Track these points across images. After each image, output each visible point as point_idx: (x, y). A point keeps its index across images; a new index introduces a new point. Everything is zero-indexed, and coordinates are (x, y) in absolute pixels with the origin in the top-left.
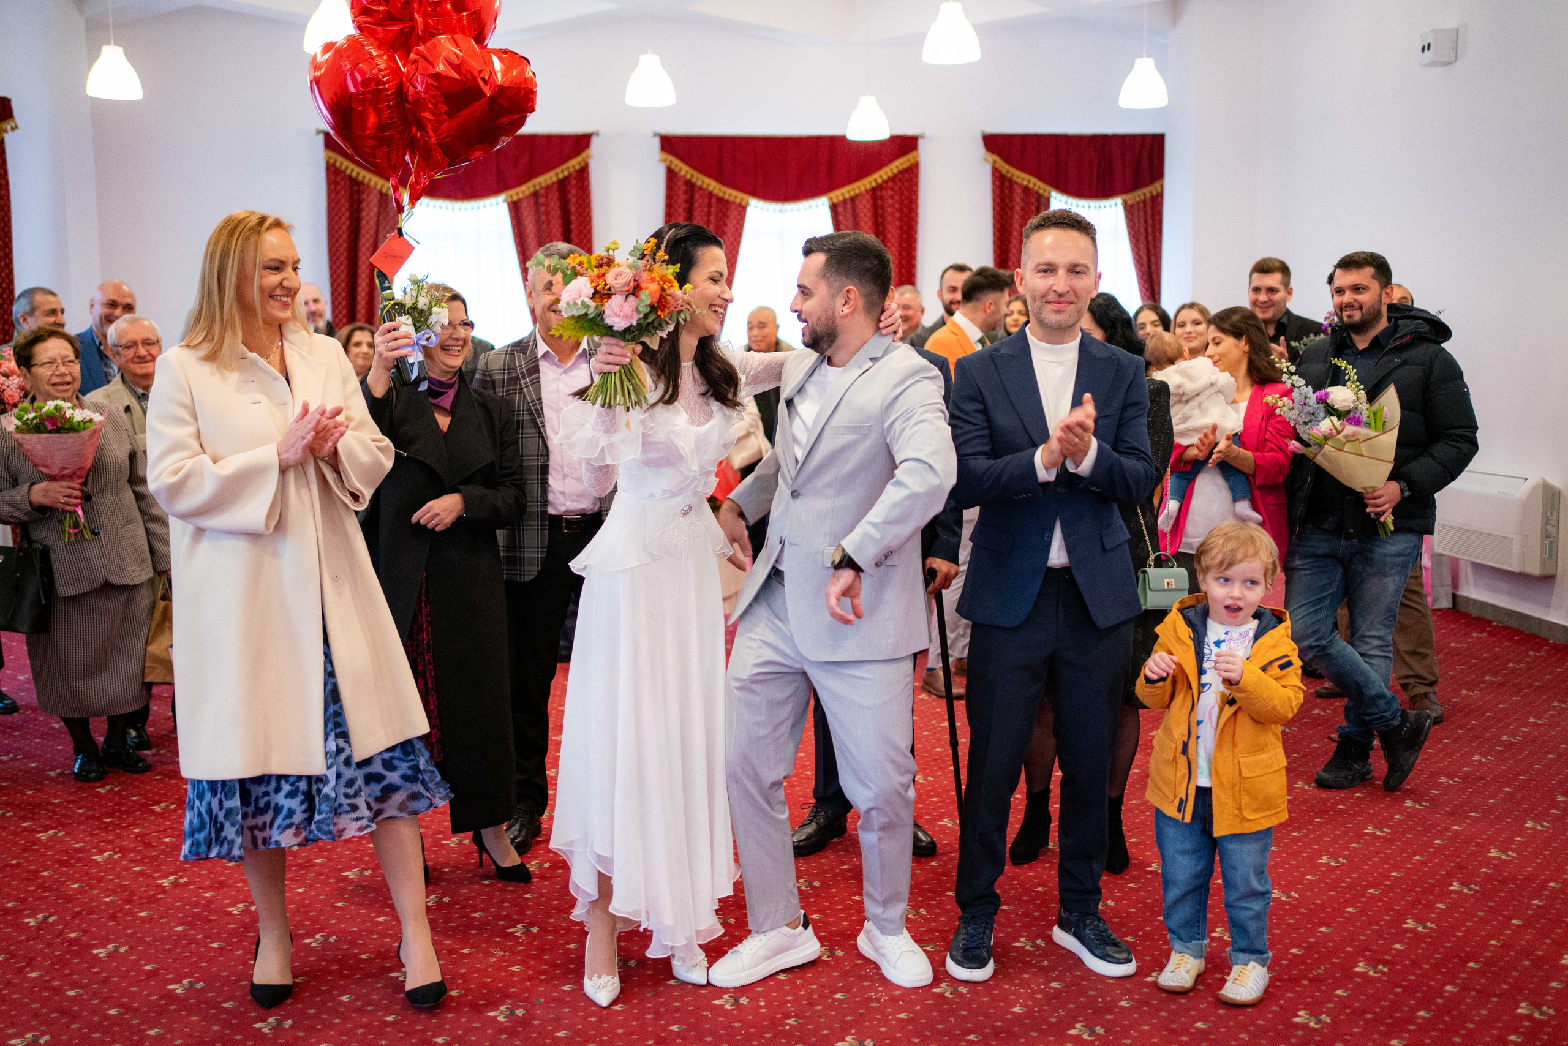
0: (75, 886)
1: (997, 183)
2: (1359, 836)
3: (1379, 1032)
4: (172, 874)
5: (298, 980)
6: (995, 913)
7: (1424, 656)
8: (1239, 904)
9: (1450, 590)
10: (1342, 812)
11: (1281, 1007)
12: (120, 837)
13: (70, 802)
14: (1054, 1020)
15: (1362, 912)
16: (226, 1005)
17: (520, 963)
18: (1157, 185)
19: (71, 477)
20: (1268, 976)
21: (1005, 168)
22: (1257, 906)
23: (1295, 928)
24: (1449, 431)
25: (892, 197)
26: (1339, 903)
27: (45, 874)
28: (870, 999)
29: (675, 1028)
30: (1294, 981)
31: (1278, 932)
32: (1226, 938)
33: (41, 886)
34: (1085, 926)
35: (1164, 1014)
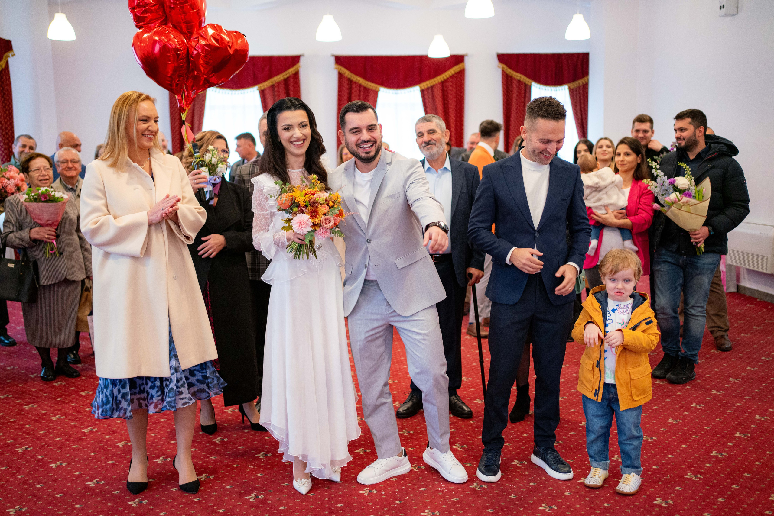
0: (42, 432)
1: (505, 78)
2: (688, 408)
3: (698, 509)
4: (90, 426)
5: (150, 480)
6: (502, 448)
7: (722, 316)
8: (625, 442)
9: (735, 282)
10: (679, 396)
11: (648, 496)
12: (64, 408)
13: (40, 390)
14: (531, 502)
15: (690, 447)
16: (115, 493)
17: (262, 472)
18: (585, 79)
19: (50, 225)
20: (641, 480)
21: (509, 71)
22: (636, 443)
23: (655, 455)
24: (734, 203)
25: (452, 86)
26: (678, 443)
27: (27, 426)
28: (438, 491)
29: (339, 505)
30: (654, 482)
31: (646, 457)
32: (619, 460)
33: (25, 432)
34: (547, 454)
35: (587, 499)
